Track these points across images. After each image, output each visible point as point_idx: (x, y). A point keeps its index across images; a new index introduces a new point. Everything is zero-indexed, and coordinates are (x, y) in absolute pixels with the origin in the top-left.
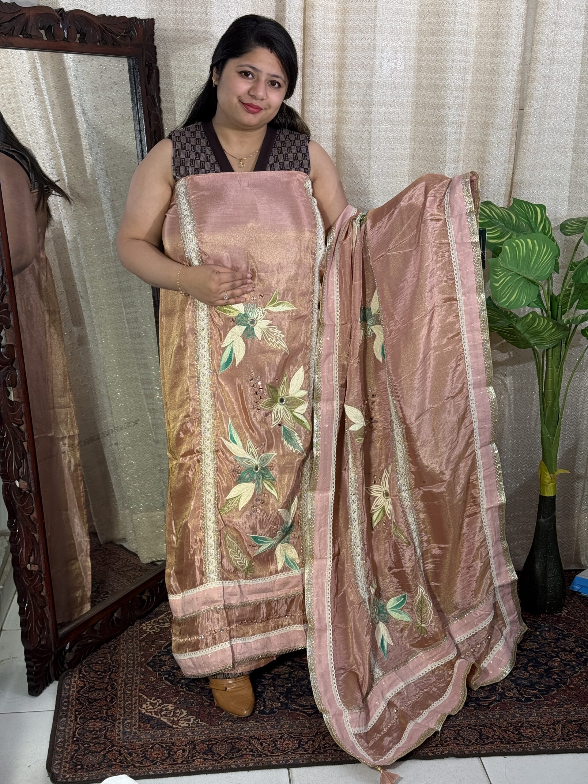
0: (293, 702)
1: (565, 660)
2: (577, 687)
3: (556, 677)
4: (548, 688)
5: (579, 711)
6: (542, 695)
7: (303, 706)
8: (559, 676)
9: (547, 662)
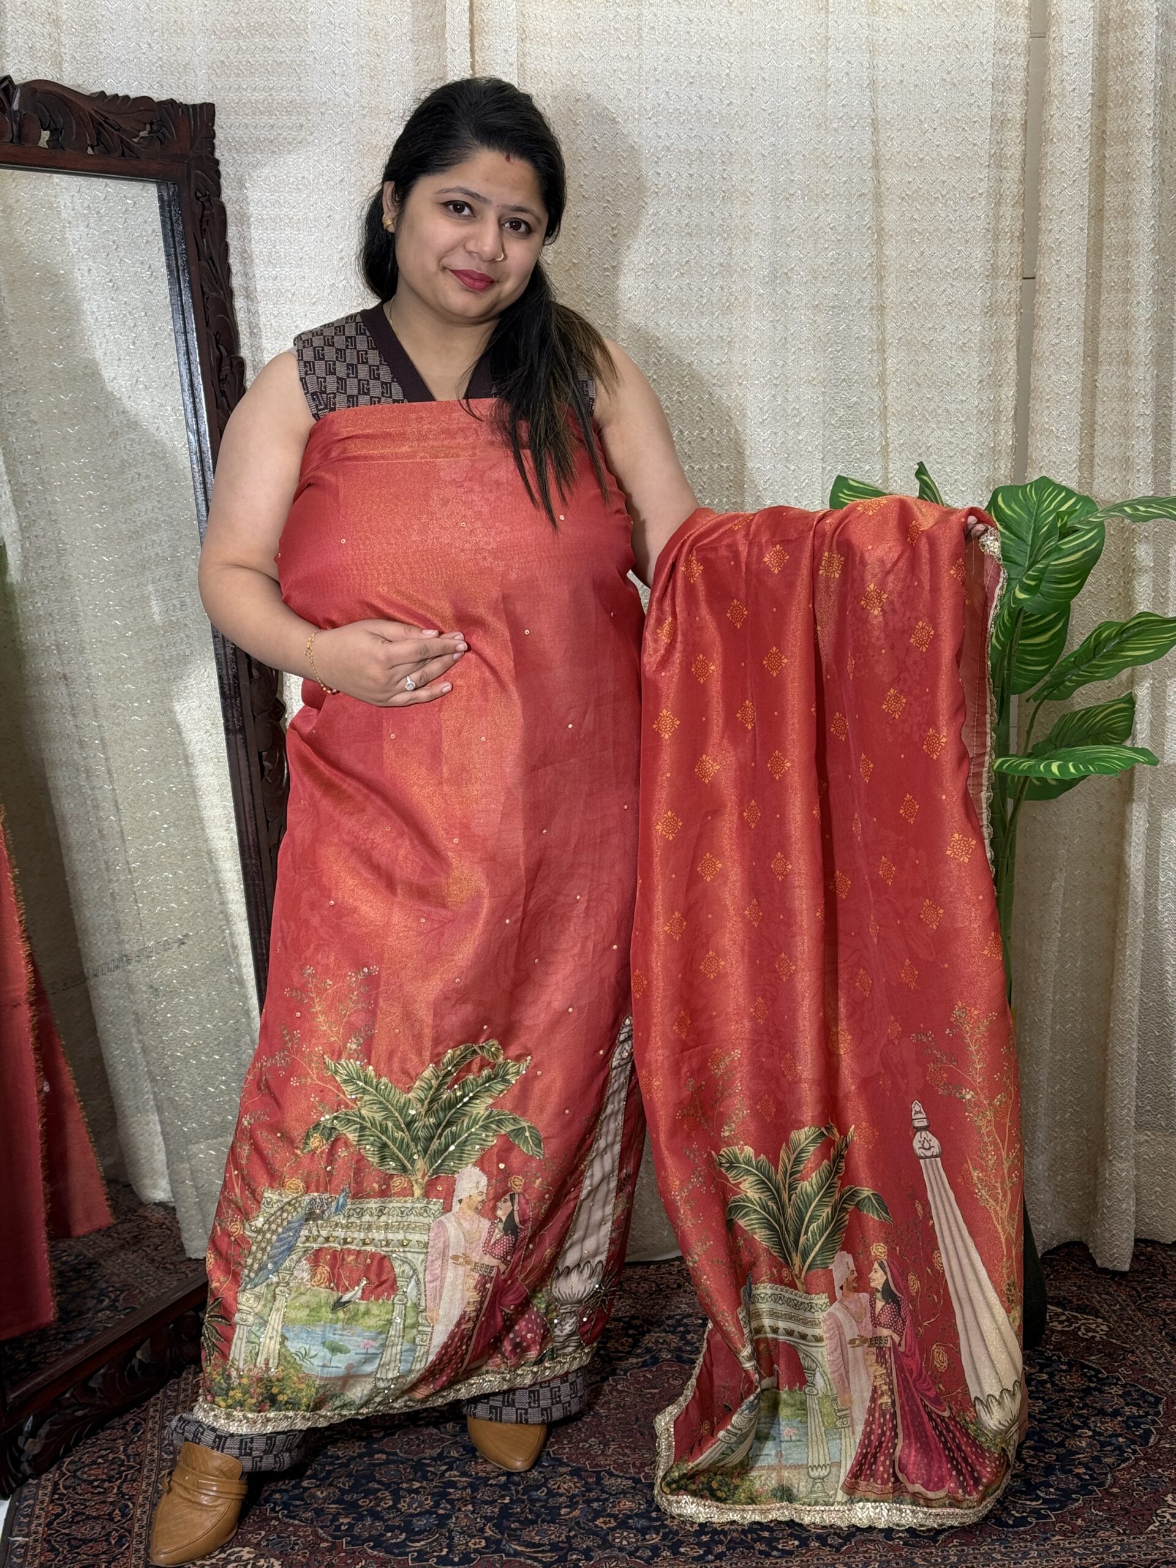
0: (514, 1537)
1: (1101, 1434)
2: (1127, 1491)
3: (1083, 1470)
4: (1066, 1496)
5: (1129, 1544)
6: (1052, 1510)
7: (534, 1545)
8: (1087, 1468)
9: (1063, 1441)
